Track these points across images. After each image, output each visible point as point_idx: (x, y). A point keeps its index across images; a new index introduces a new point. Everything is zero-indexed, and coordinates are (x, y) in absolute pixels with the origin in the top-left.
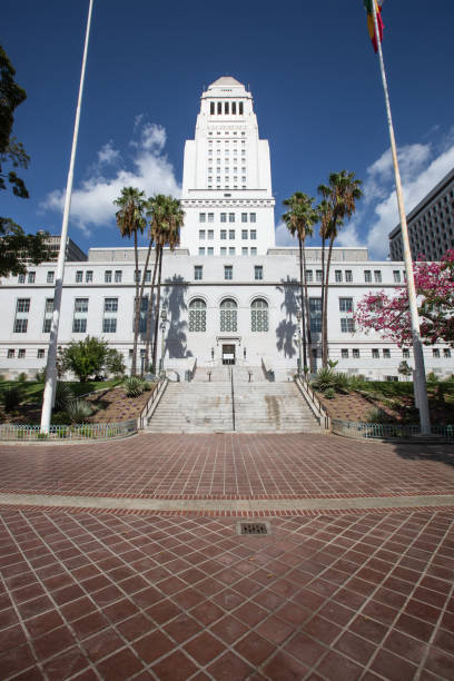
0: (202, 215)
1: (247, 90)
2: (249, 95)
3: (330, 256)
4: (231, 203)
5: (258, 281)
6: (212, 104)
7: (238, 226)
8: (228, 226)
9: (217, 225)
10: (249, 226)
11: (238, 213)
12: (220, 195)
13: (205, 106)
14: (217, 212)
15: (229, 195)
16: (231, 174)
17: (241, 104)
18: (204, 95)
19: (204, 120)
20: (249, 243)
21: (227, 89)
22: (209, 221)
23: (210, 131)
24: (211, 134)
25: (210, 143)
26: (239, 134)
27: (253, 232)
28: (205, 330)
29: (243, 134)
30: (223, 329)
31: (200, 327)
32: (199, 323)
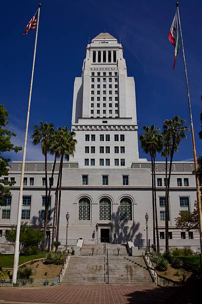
0: (87, 136)
1: (119, 42)
2: (120, 46)
3: (170, 168)
4: (107, 127)
5: (126, 186)
6: (94, 53)
7: (112, 144)
8: (105, 144)
9: (97, 144)
10: (119, 144)
11: (112, 134)
12: (100, 122)
13: (89, 55)
14: (98, 134)
15: (106, 122)
16: (108, 108)
17: (115, 53)
18: (89, 46)
20: (120, 156)
21: (105, 41)
22: (92, 140)
23: (92, 71)
24: (93, 74)
25: (93, 80)
26: (113, 74)
27: (123, 148)
28: (89, 218)
29: (116, 73)
30: (101, 218)
31: (86, 216)
32: (85, 214)
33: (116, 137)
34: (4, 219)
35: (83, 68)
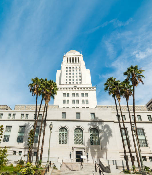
0: (64, 94)
1: (81, 53)
2: (82, 55)
4: (77, 89)
6: (67, 58)
7: (80, 98)
8: (75, 98)
9: (71, 98)
10: (85, 98)
11: (80, 93)
12: (72, 86)
13: (65, 59)
14: (71, 93)
15: (76, 86)
17: (78, 58)
18: (64, 55)
19: (64, 63)
22: (67, 96)
23: (67, 67)
24: (67, 68)
25: (67, 71)
26: (78, 68)
27: (87, 100)
28: (67, 143)
29: (80, 67)
30: (76, 143)
31: (64, 141)
32: (63, 140)
33: (83, 94)
34: (4, 142)
35: (62, 65)
